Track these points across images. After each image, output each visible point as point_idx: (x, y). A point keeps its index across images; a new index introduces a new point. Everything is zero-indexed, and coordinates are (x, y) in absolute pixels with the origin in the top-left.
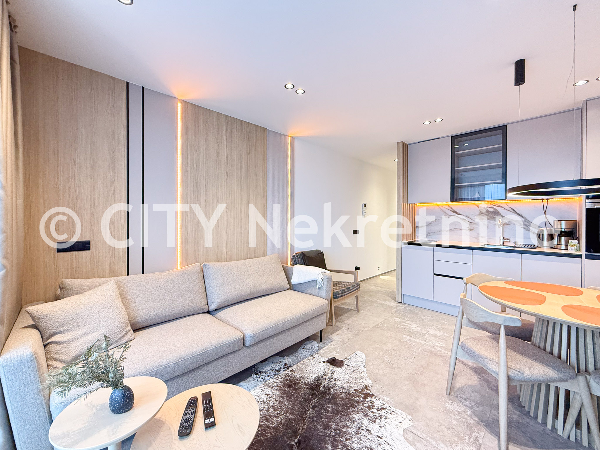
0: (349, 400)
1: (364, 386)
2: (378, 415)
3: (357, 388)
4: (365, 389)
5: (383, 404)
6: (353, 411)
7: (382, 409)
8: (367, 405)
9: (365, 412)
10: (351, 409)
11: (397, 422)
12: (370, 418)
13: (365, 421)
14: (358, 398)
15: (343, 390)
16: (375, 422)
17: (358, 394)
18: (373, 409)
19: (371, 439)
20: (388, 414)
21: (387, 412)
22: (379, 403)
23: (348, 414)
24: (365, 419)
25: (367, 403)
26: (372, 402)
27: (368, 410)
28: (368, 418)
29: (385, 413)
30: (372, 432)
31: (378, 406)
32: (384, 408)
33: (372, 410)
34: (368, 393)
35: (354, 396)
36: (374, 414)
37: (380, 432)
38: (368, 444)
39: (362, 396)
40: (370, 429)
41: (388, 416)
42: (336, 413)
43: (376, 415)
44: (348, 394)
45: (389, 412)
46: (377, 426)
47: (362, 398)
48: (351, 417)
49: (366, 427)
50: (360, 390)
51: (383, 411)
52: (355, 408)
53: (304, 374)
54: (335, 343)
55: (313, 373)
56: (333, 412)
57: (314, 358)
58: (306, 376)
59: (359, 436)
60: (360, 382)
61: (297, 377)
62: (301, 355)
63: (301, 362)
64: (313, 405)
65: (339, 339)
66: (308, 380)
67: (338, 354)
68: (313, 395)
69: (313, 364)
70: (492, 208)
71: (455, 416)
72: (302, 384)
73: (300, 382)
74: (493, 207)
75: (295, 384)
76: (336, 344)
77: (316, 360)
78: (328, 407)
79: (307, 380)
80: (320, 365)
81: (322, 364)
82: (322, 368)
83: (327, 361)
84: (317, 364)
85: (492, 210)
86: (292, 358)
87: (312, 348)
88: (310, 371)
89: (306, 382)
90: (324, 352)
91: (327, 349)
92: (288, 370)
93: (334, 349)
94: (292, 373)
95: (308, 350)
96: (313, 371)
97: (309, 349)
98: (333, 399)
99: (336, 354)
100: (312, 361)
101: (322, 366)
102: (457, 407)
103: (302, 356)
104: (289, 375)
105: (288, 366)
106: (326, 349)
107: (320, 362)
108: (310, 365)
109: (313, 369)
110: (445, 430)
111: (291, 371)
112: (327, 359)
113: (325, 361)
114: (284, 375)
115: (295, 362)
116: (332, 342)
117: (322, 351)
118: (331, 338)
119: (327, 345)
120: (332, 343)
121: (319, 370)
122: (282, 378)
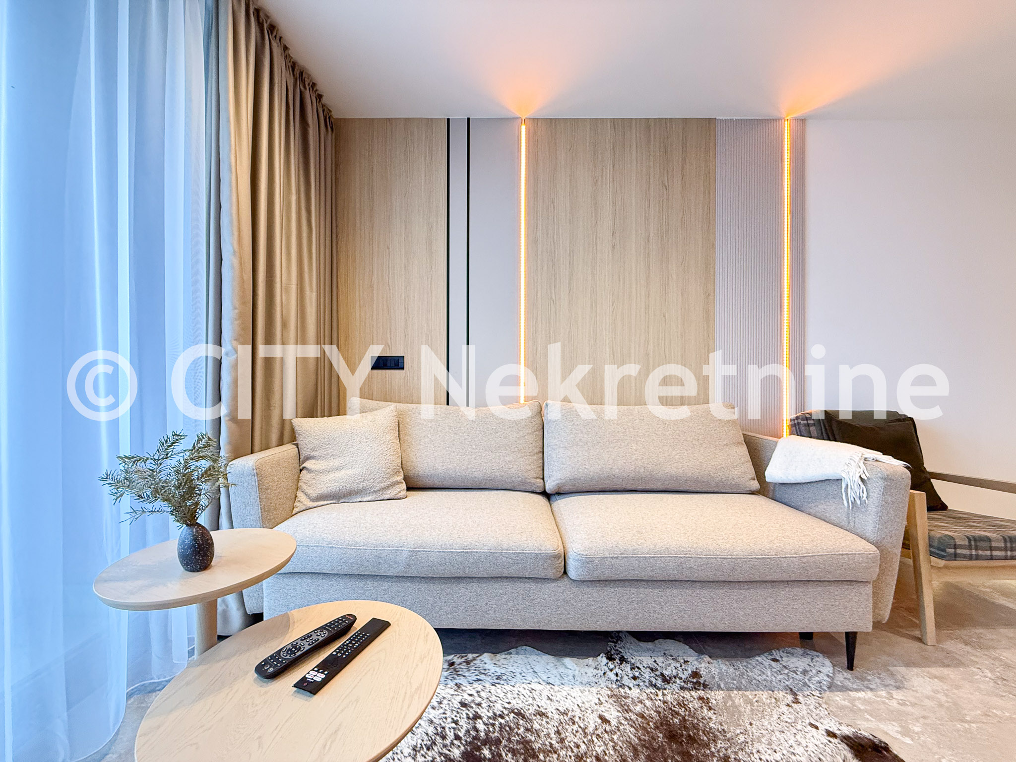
53: (738, 732)
54: (912, 699)
55: (770, 744)
57: (797, 701)
58: (742, 738)
62: (755, 674)
63: (748, 693)
65: (936, 691)
66: (740, 753)
67: (908, 740)
69: (785, 718)
72: (713, 755)
76: (913, 705)
77: (805, 712)
79: (736, 753)
80: (808, 736)
81: (820, 737)
82: (811, 747)
83: (846, 739)
84: (799, 727)
87: (805, 672)
88: (764, 732)
89: (733, 756)
90: (846, 703)
91: (865, 701)
92: (693, 693)
93: (896, 716)
95: (786, 671)
96: (774, 738)
97: (795, 672)
99: (899, 736)
100: (784, 709)
101: (818, 743)
103: (759, 678)
105: (698, 683)
106: (859, 699)
107: (817, 728)
108: (771, 716)
109: (777, 733)
111: (700, 698)
112: (847, 731)
113: (838, 732)
115: (726, 683)
116: (898, 688)
117: (838, 698)
118: (899, 677)
119: (871, 689)
120: (898, 695)
121: (799, 750)
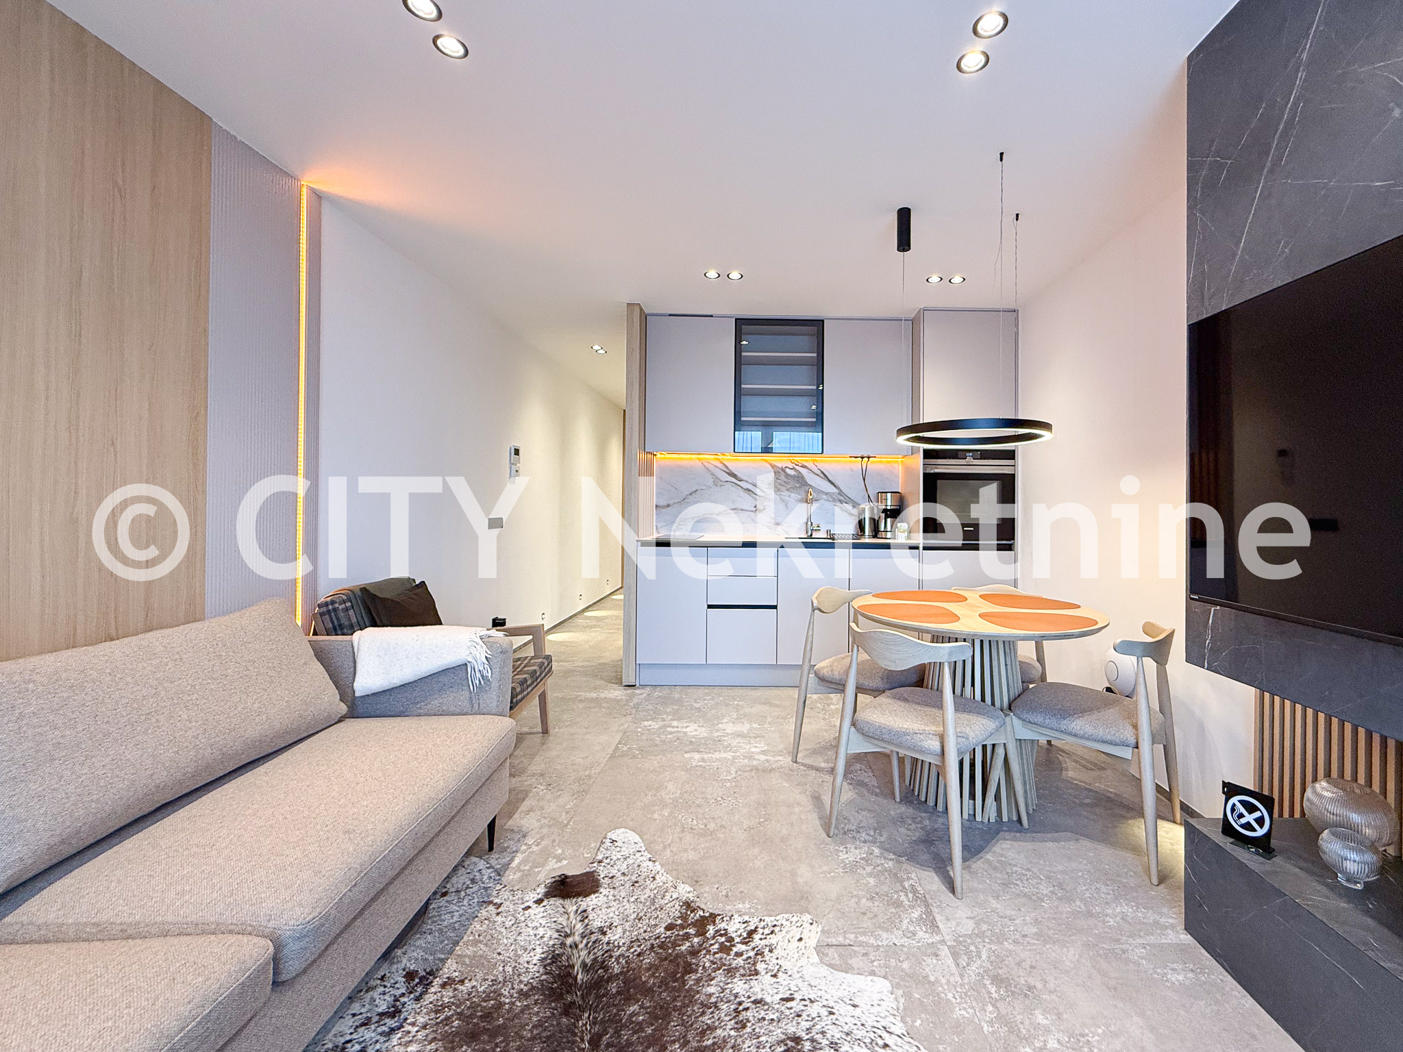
0: (670, 961)
1: (681, 906)
2: (752, 954)
3: (669, 921)
4: (689, 913)
5: (746, 922)
6: (698, 981)
7: (751, 933)
8: (717, 946)
9: (725, 965)
10: (691, 979)
11: (795, 944)
12: (742, 971)
13: (739, 986)
14: (688, 944)
15: (639, 946)
16: (757, 973)
17: (681, 933)
18: (734, 946)
19: (774, 1017)
20: (768, 937)
21: (763, 934)
22: (738, 926)
23: (691, 996)
24: (735, 980)
25: (712, 942)
26: (722, 932)
27: (725, 956)
28: (737, 975)
29: (761, 939)
30: (768, 1000)
31: (739, 933)
32: (753, 928)
33: (735, 949)
34: (700, 916)
35: (675, 945)
36: (745, 957)
37: (781, 989)
38: (778, 1033)
39: (692, 931)
40: (759, 997)
41: (772, 941)
42: (661, 1014)
43: (749, 955)
44: (659, 946)
45: (767, 931)
46: (767, 979)
47: (696, 935)
48: (703, 998)
49: (749, 997)
50: (679, 922)
51: (757, 937)
52: (696, 971)
53: (501, 968)
54: (538, 836)
55: (526, 950)
56: (654, 1017)
57: (499, 906)
58: (509, 969)
59: (748, 1030)
60: (667, 901)
61: (481, 989)
62: (447, 920)
63: (466, 938)
64: (587, 1038)
65: (539, 821)
66: (522, 978)
67: (565, 862)
68: (566, 1011)
69: (508, 924)
70: (794, 469)
71: (864, 869)
72: (513, 1003)
73: (503, 999)
74: (796, 467)
75: (487, 1016)
76: (542, 838)
77: (512, 906)
78: (633, 1014)
79: (521, 982)
80: (533, 917)
81: (536, 910)
82: (543, 922)
83: (548, 895)
84: (523, 919)
85: (792, 473)
86: (421, 942)
87: (473, 881)
88: (513, 947)
89: (522, 986)
90: (518, 875)
91: (523, 862)
92: (433, 990)
93: (546, 854)
94: (455, 989)
95: (463, 894)
96: (522, 943)
97: (468, 888)
98: (631, 986)
99: (560, 864)
100: (499, 919)
101: (541, 915)
102: (857, 851)
103: (455, 919)
104: (446, 1000)
105: (422, 979)
106: (520, 864)
107: (529, 907)
108: (501, 933)
109: (519, 938)
110: (869, 904)
111: (444, 985)
112: (542, 890)
113: (540, 896)
114: (428, 1014)
115: (442, 951)
116: (524, 836)
117: (511, 876)
118: (516, 829)
119: (517, 851)
120: (530, 841)
121: (541, 931)
122: (424, 1027)
